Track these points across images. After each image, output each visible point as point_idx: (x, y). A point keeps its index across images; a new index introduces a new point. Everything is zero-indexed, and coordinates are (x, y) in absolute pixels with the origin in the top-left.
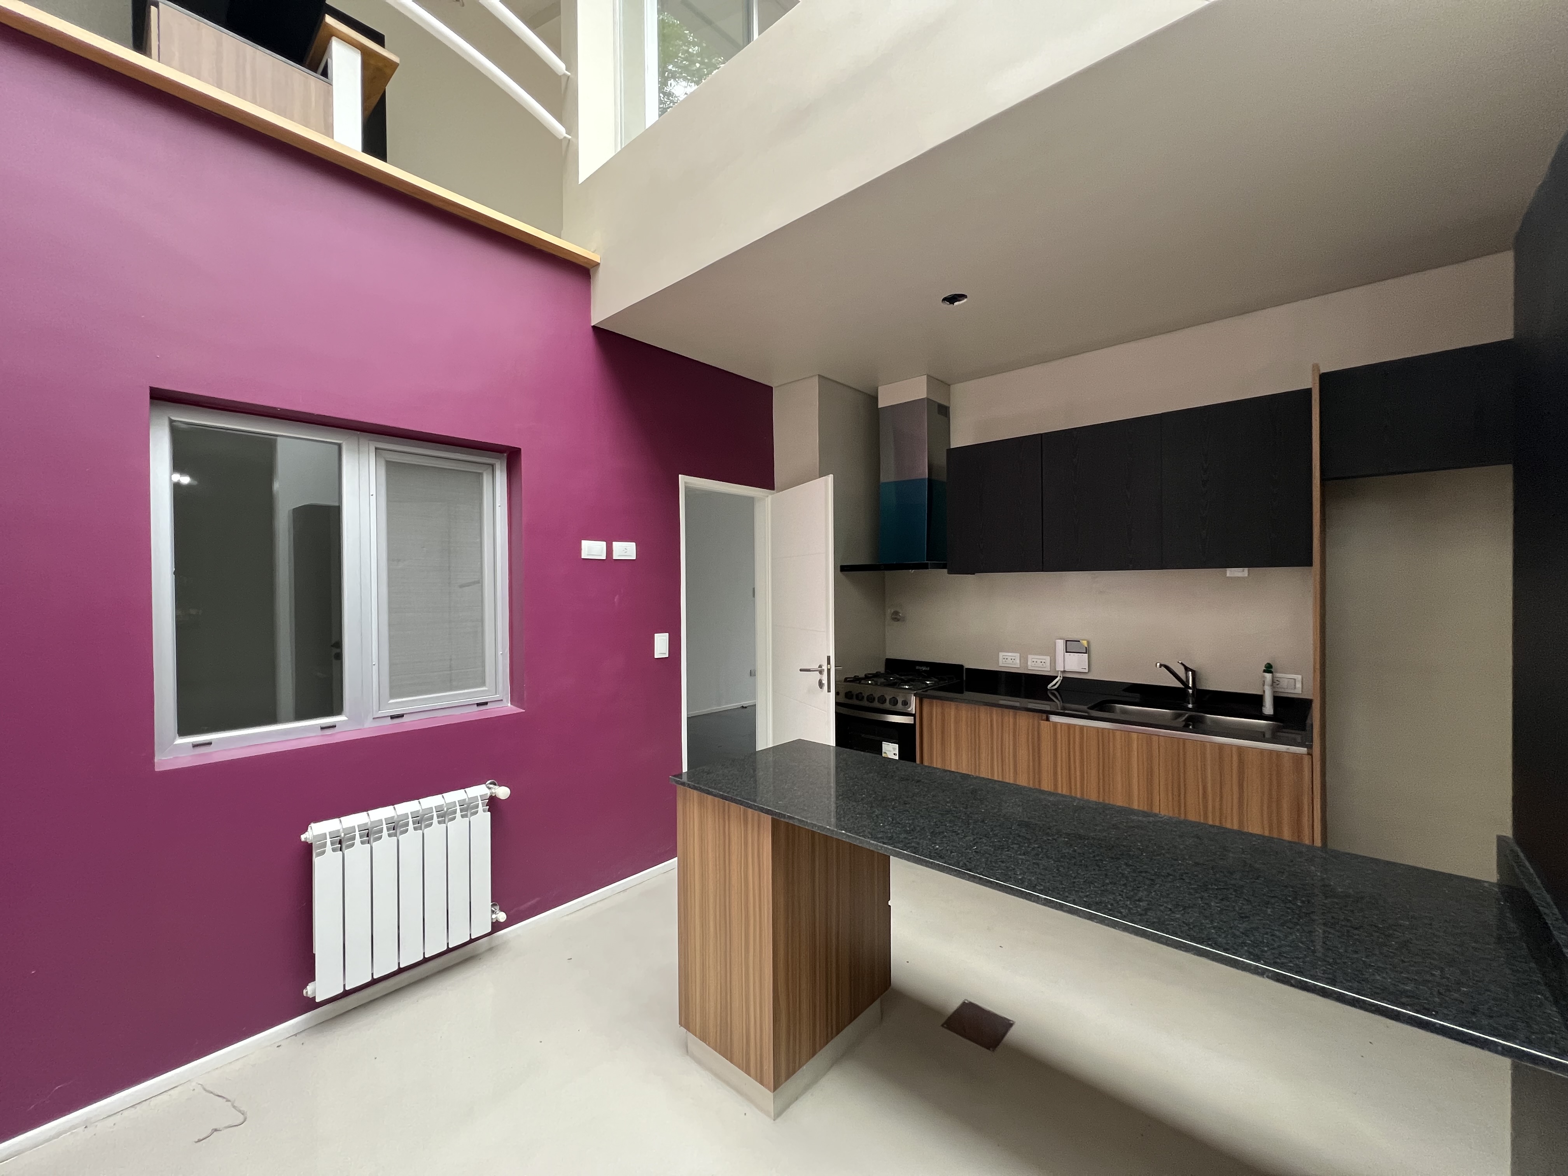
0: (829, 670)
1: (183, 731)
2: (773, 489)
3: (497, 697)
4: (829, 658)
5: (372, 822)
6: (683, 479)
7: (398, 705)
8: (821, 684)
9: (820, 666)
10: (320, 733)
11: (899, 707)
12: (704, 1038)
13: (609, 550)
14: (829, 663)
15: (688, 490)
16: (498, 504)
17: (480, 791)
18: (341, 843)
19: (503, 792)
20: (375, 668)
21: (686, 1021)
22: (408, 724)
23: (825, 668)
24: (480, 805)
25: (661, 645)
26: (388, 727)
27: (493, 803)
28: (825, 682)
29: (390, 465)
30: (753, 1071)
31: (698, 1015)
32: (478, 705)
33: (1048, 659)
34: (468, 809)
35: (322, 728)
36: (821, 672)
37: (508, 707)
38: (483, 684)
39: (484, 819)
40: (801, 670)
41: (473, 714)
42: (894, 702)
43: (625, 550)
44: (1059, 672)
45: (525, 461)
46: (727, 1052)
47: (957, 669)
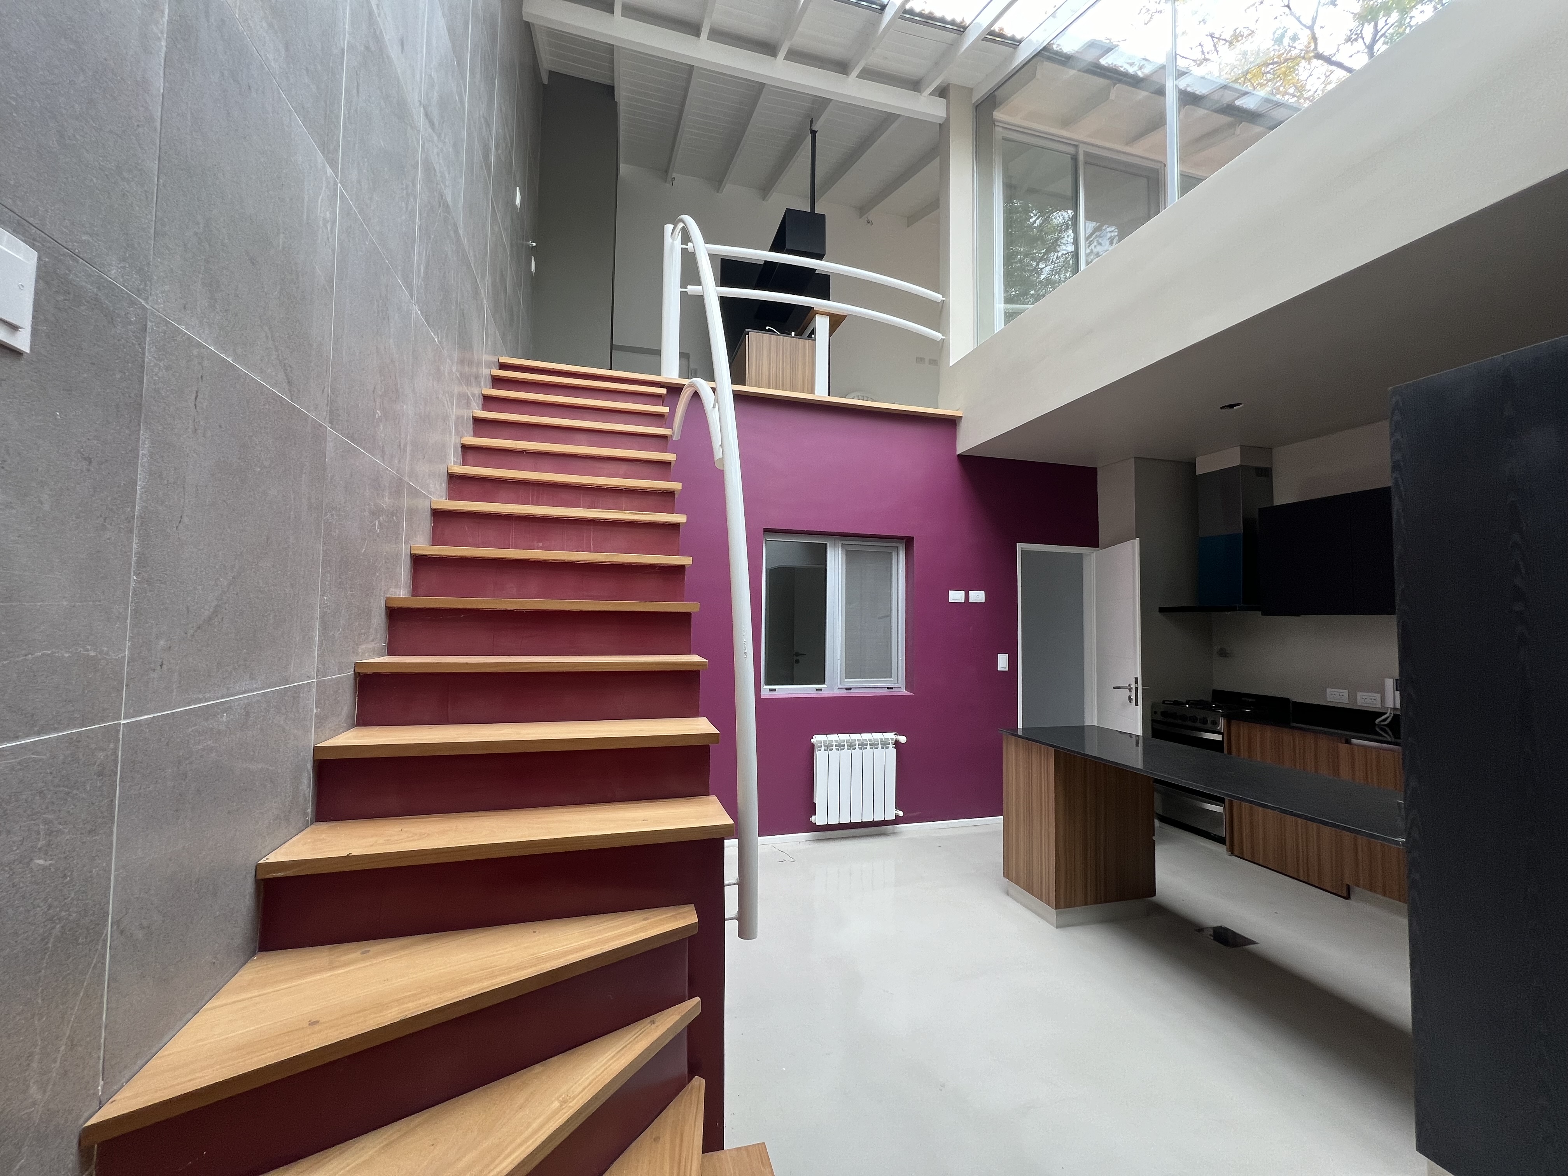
0: (1136, 689)
1: (767, 684)
2: (1098, 546)
3: (898, 685)
4: (1136, 679)
5: (840, 740)
6: (1020, 546)
7: (850, 683)
8: (1130, 699)
9: (1129, 685)
10: (815, 692)
11: (1209, 725)
12: (1017, 883)
13: (967, 597)
14: (1136, 682)
15: (1023, 552)
16: (900, 570)
17: (890, 736)
18: (828, 747)
19: (903, 739)
20: (839, 661)
21: (1007, 875)
22: (854, 693)
23: (1133, 686)
24: (891, 743)
25: (1003, 662)
26: (844, 693)
27: (897, 744)
28: (1133, 697)
29: (847, 551)
30: (1044, 898)
31: (1014, 872)
32: (888, 688)
33: (1378, 696)
34: (885, 745)
35: (817, 690)
36: (1130, 689)
37: (904, 691)
38: (891, 677)
39: (892, 752)
40: (1114, 688)
41: (885, 692)
42: (1204, 721)
43: (978, 596)
44: (1389, 709)
45: (916, 544)
46: (1029, 889)
47: (1284, 702)
